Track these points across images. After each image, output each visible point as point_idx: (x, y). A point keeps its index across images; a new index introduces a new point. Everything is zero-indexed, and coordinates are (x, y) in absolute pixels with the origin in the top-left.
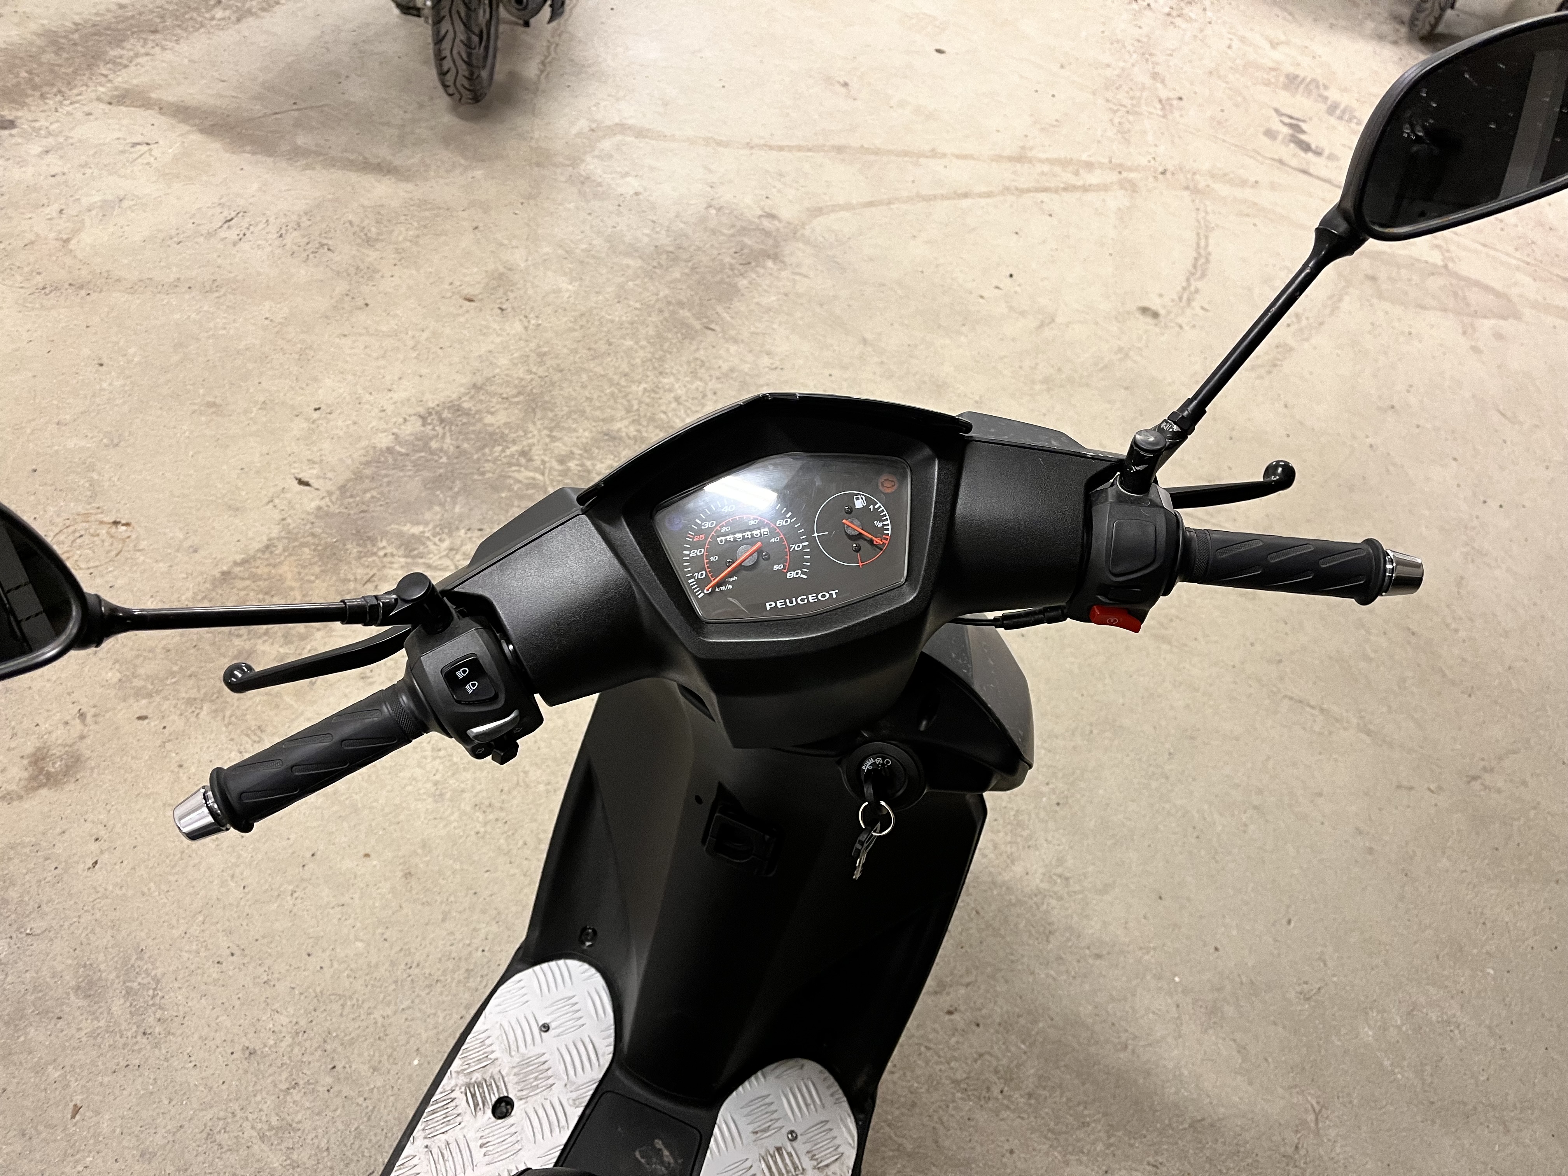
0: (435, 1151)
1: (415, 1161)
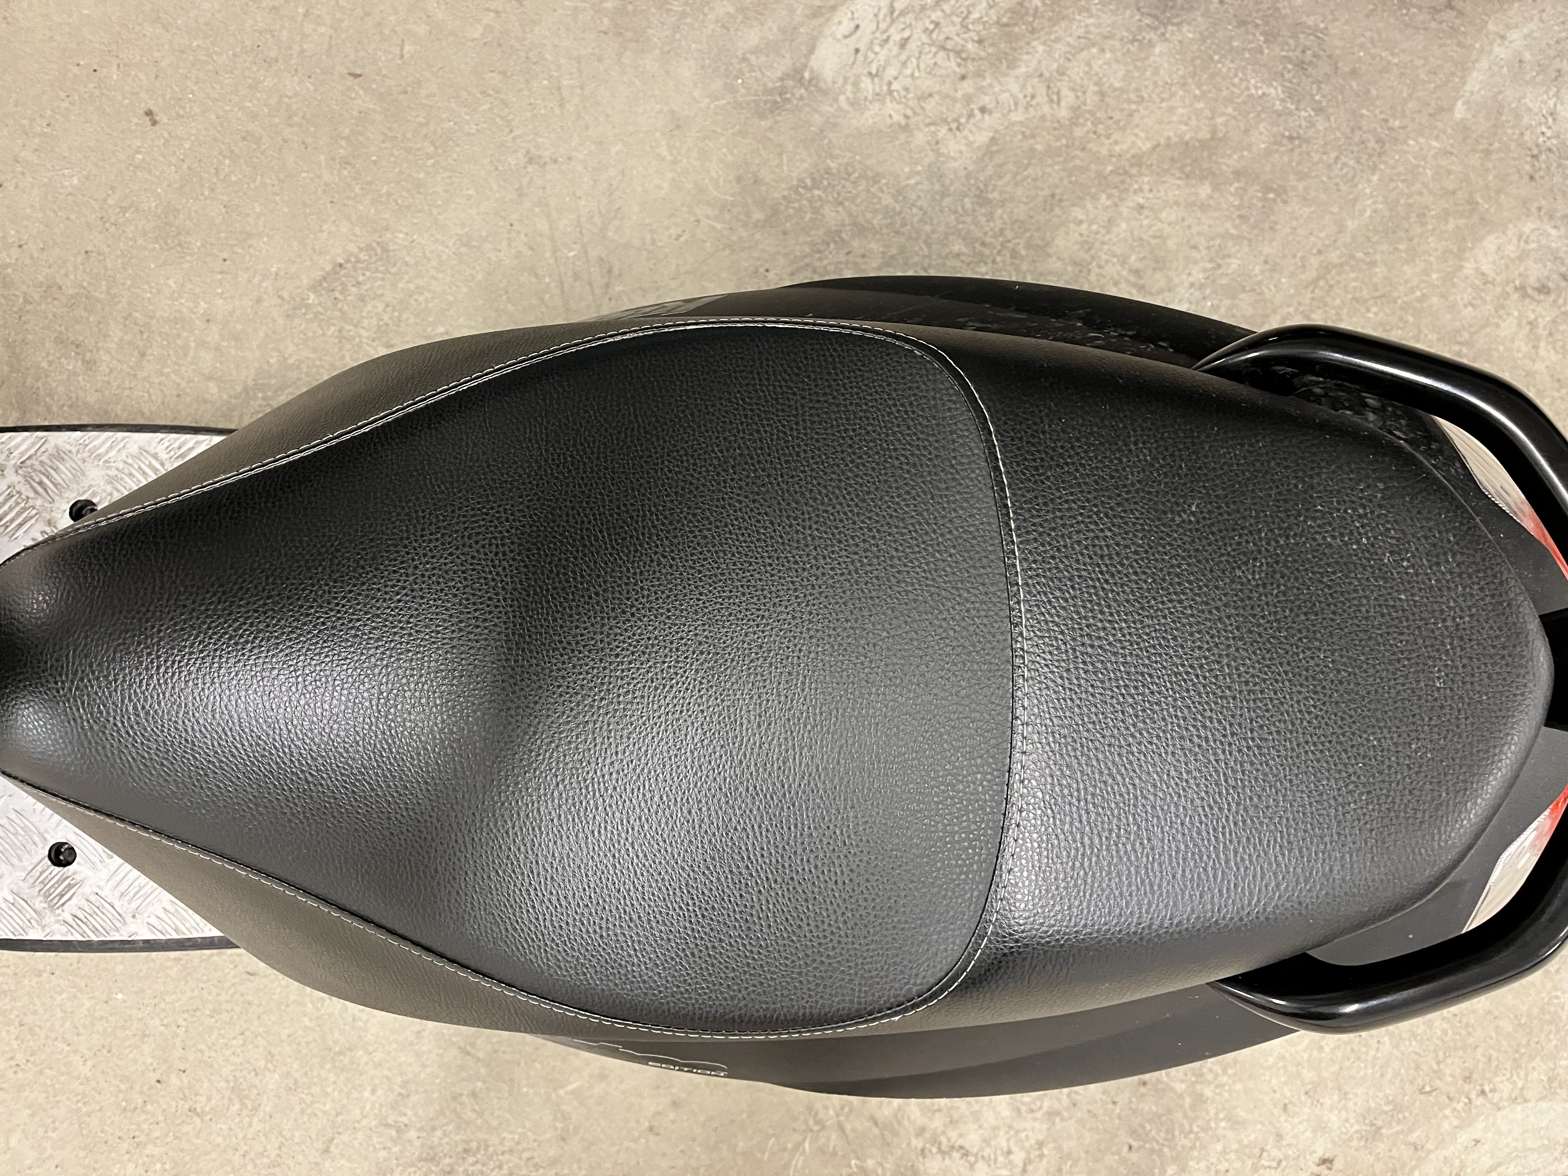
0: (134, 905)
1: (153, 921)
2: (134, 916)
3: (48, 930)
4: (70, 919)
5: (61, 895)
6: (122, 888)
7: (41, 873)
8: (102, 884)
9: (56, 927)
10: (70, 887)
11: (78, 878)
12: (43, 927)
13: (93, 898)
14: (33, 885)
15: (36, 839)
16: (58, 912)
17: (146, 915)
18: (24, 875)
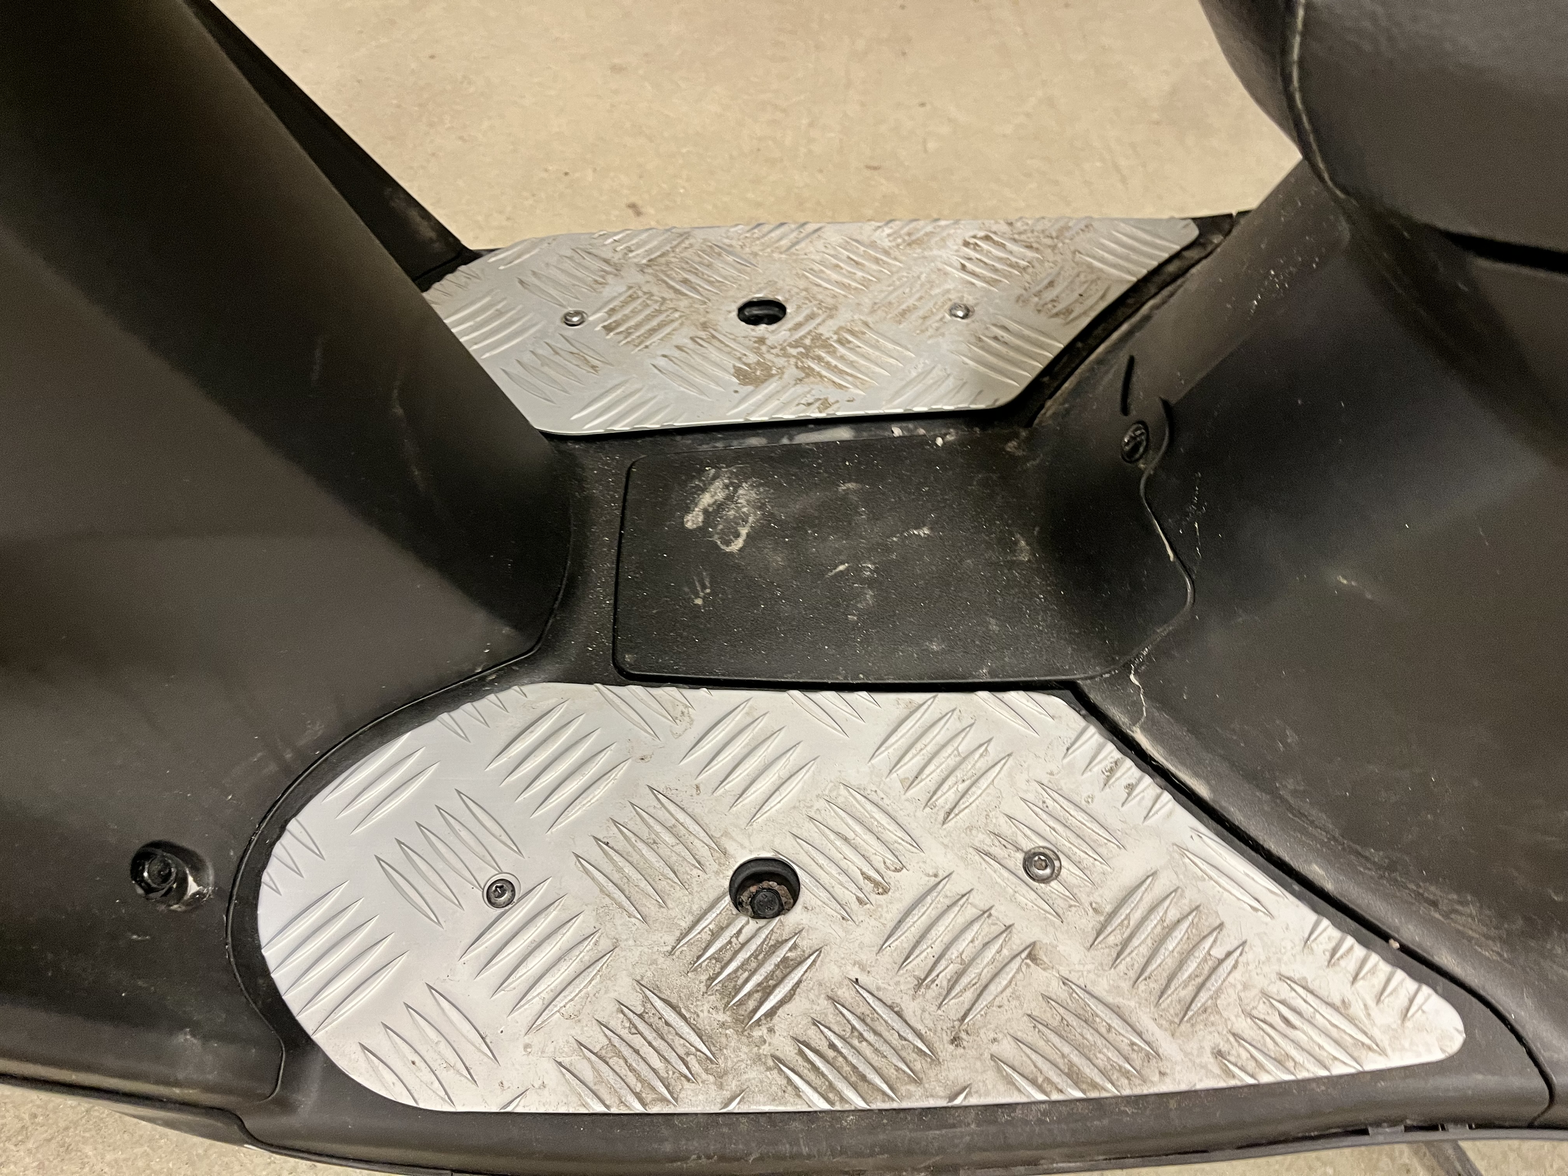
0: (955, 1006)
1: (1007, 1049)
2: (955, 1040)
3: (733, 1085)
4: (789, 1051)
5: (765, 990)
6: (919, 963)
7: (715, 935)
8: (865, 956)
9: (754, 1074)
10: (788, 966)
11: (806, 943)
12: (720, 1077)
13: (846, 993)
14: (693, 967)
15: (703, 852)
16: (757, 1033)
17: (986, 1035)
18: (671, 940)
